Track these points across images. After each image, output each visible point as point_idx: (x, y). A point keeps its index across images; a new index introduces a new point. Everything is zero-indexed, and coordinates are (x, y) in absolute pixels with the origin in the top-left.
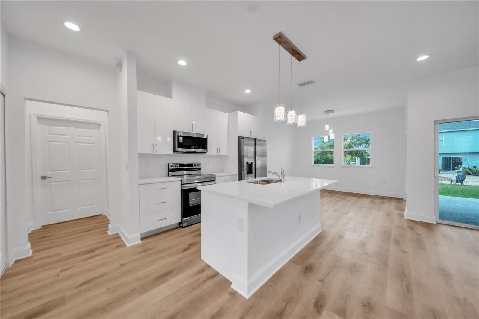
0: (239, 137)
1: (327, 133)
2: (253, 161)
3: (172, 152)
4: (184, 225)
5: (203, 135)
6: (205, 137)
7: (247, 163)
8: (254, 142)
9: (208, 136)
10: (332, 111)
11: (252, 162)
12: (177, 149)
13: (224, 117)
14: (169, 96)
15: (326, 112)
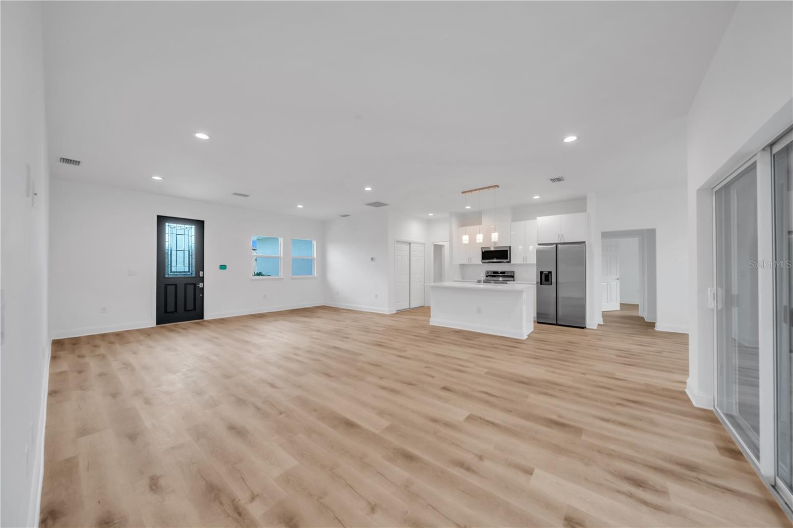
0: (539, 244)
2: (553, 270)
3: (481, 263)
6: (506, 249)
8: (555, 248)
9: (509, 248)
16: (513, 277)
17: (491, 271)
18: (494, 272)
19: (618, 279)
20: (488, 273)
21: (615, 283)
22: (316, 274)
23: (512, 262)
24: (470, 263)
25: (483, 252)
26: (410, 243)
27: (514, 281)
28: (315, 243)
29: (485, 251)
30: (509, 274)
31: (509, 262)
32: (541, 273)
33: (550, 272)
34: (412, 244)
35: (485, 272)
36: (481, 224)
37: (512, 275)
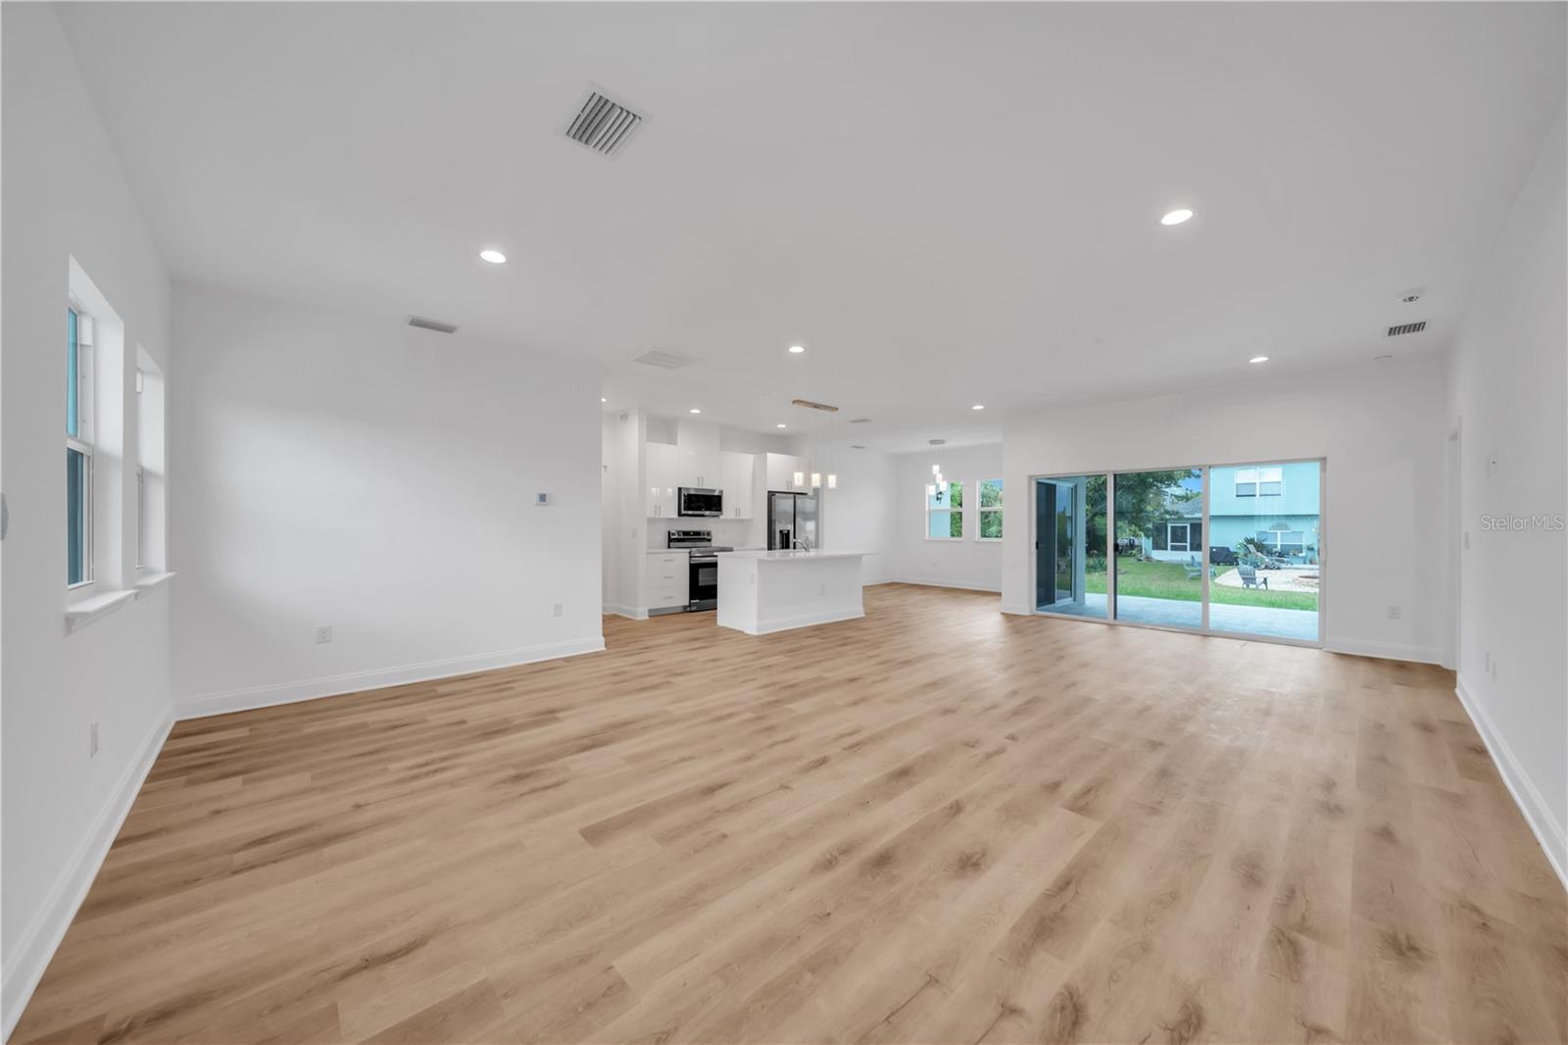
0: (769, 492)
1: (932, 480)
2: (790, 527)
3: (676, 516)
4: (694, 608)
5: (714, 491)
6: (716, 494)
7: (781, 532)
8: (792, 501)
9: (721, 492)
10: (941, 442)
11: (789, 531)
12: (683, 512)
13: (748, 460)
14: (672, 441)
15: (932, 442)
17: (679, 532)
23: (723, 517)
24: (658, 516)
25: (680, 496)
29: (683, 495)
31: (716, 516)
36: (676, 444)
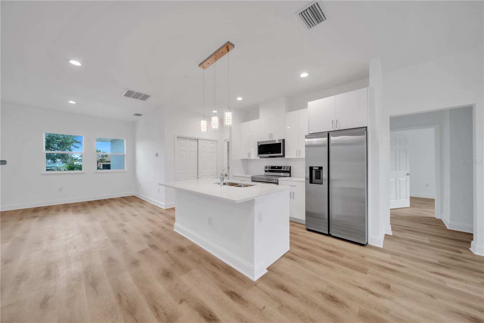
16: (289, 172)
17: (269, 166)
18: (272, 167)
19: (408, 174)
20: (266, 168)
21: (405, 179)
22: (126, 169)
23: (286, 157)
24: (249, 158)
25: (259, 146)
26: (198, 140)
27: (290, 176)
28: (125, 141)
29: (260, 145)
30: (285, 170)
31: (284, 156)
32: (311, 168)
33: (321, 168)
34: (199, 141)
35: (264, 166)
36: (259, 118)
37: (289, 170)
